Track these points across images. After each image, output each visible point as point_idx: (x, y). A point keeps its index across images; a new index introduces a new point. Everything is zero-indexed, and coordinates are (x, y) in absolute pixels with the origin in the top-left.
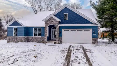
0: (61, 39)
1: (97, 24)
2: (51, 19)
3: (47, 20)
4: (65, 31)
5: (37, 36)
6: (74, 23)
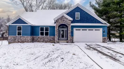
0: (73, 39)
1: (107, 24)
2: (62, 18)
3: (59, 19)
4: (76, 30)
5: (44, 36)
6: (85, 23)
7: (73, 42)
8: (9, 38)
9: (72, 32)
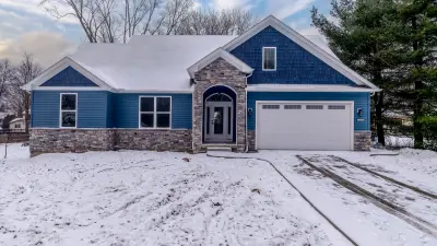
0: (253, 137)
1: (368, 87)
2: (216, 64)
3: (204, 69)
4: (265, 107)
5: (155, 127)
6: (295, 82)
7: (252, 149)
8: (33, 136)
9: (251, 116)
